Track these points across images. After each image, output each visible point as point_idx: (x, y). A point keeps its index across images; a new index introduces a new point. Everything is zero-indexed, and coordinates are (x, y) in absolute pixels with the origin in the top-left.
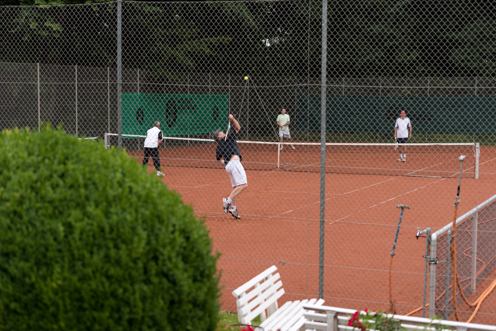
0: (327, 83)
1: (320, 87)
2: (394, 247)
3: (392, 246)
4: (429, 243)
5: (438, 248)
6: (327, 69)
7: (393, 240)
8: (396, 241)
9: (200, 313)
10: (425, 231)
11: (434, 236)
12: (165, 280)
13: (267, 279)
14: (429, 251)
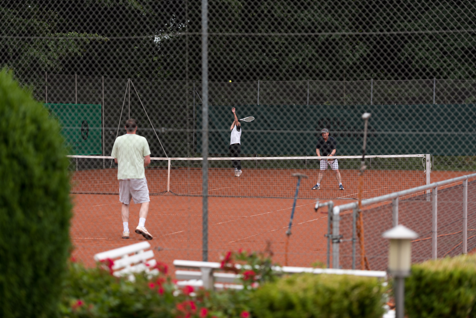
0: (208, 31)
1: (200, 35)
2: (291, 224)
3: (288, 223)
4: (331, 219)
5: (341, 223)
6: (208, 15)
7: (289, 215)
8: (292, 217)
9: (52, 204)
10: (326, 204)
11: (337, 210)
12: (15, 163)
13: (137, 253)
14: (331, 227)
